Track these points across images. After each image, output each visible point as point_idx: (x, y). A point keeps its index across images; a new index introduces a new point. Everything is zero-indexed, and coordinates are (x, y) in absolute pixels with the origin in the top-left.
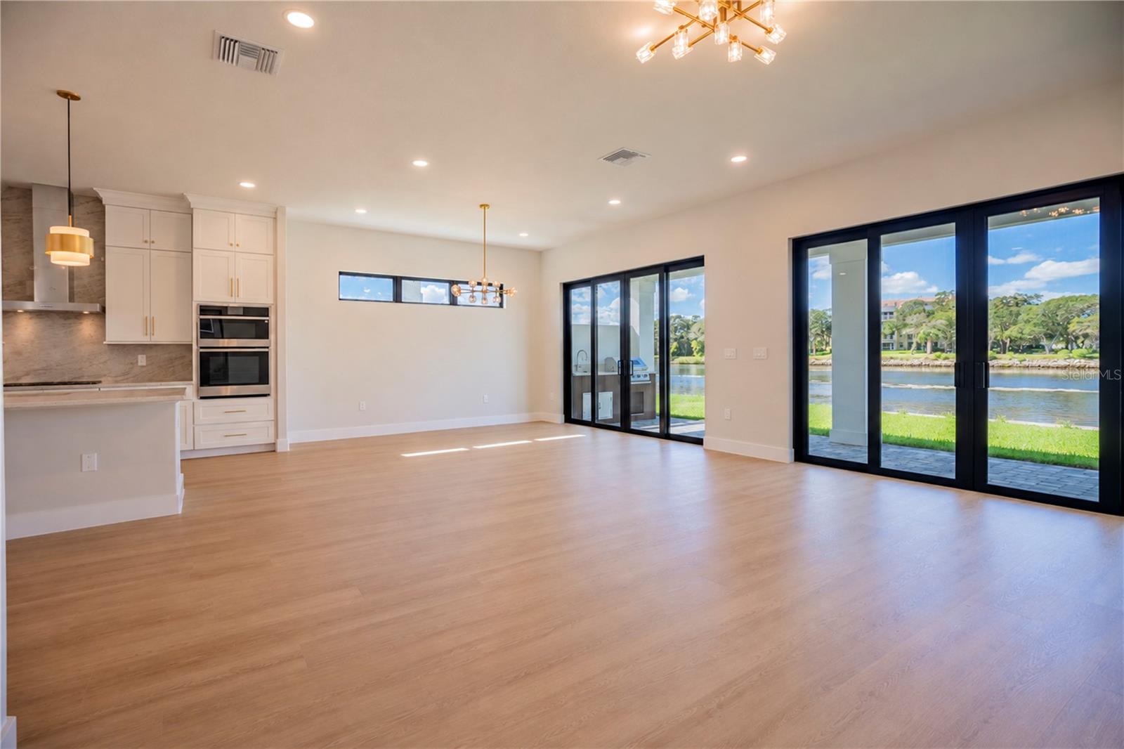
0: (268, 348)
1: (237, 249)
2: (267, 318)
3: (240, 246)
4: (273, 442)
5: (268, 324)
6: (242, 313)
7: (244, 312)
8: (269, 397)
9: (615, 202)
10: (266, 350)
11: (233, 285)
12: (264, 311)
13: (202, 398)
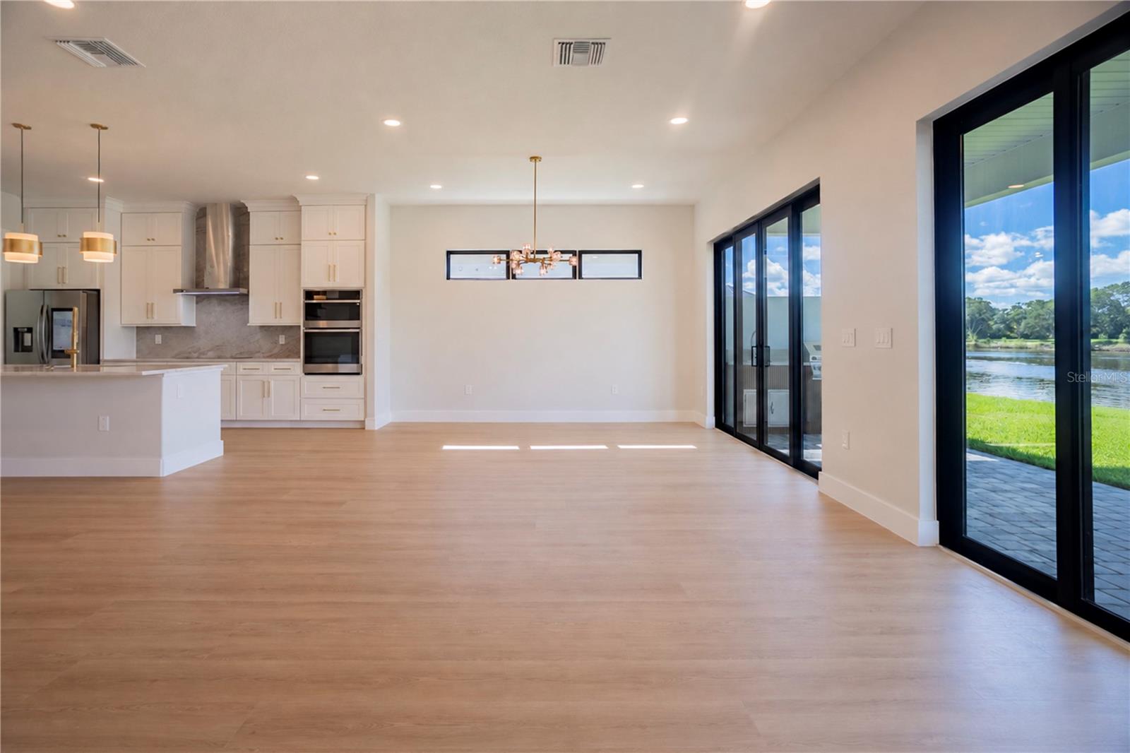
0: (359, 328)
1: (335, 237)
2: (359, 301)
3: (337, 234)
4: (363, 419)
5: (359, 306)
6: (337, 297)
7: (339, 296)
8: (359, 376)
9: (679, 121)
10: (357, 330)
11: (331, 271)
12: (356, 294)
13: (306, 374)
